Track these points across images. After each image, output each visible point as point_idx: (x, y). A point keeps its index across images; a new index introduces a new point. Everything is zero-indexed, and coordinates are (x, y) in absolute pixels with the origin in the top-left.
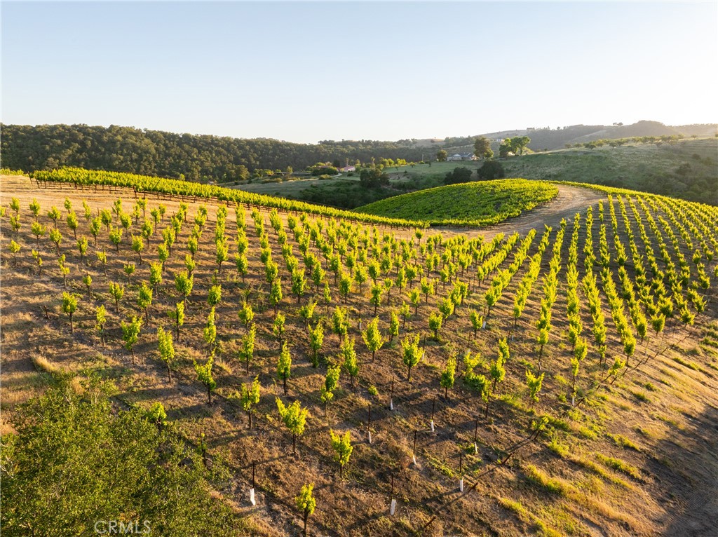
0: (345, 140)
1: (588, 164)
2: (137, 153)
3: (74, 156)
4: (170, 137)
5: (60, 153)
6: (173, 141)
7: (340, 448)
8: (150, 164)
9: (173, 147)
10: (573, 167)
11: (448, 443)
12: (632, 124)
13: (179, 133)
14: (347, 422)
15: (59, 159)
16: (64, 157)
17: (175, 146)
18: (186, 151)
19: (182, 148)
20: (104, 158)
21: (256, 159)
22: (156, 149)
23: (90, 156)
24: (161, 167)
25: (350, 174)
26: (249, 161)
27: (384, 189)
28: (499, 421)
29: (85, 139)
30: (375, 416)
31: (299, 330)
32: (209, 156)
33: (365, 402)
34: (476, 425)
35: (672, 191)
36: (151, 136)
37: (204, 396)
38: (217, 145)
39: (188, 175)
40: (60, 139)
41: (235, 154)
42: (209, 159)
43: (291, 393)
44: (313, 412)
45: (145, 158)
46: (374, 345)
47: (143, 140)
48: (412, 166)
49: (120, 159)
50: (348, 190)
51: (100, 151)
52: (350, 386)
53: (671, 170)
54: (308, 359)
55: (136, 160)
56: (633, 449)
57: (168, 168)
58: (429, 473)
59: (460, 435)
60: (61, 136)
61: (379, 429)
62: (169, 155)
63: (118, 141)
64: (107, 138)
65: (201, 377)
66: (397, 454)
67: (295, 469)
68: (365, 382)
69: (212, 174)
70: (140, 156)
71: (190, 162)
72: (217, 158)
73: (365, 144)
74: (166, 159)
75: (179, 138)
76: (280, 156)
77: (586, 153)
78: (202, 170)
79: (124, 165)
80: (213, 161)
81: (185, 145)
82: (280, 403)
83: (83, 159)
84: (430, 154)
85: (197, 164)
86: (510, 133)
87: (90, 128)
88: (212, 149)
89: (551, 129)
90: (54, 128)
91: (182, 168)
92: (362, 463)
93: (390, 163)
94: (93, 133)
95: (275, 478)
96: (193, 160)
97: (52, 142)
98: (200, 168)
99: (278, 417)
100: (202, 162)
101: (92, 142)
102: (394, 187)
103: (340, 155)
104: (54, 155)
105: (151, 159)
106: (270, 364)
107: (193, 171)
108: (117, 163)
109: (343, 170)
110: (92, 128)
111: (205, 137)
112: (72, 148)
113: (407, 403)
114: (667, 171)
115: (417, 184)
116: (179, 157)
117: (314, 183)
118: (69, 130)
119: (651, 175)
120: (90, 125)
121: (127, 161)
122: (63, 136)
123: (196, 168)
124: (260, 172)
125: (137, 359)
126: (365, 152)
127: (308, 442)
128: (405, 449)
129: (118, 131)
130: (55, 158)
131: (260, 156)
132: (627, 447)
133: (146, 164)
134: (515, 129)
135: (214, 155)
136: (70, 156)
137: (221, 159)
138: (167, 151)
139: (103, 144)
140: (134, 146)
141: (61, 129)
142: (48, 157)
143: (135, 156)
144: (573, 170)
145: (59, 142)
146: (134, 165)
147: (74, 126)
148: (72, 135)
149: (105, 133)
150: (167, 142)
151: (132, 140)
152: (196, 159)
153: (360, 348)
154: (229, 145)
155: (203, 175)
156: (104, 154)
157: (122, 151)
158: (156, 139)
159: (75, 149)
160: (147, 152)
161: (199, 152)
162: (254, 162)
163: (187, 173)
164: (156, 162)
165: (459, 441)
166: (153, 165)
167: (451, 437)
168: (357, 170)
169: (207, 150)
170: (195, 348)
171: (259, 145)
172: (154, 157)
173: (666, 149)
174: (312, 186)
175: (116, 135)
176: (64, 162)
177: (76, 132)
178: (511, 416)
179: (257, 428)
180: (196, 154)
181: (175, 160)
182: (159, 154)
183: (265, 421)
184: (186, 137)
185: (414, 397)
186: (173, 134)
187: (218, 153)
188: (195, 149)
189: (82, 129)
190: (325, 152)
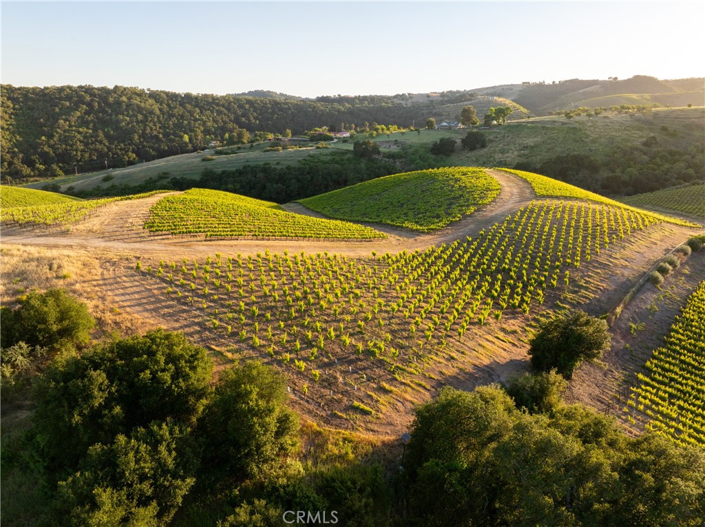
0: (342, 95)
1: (563, 136)
2: (142, 114)
3: (83, 118)
4: (173, 97)
5: (69, 115)
6: (176, 101)
7: (315, 375)
8: (155, 125)
9: (175, 108)
10: (549, 138)
11: (355, 375)
12: (626, 78)
13: (181, 93)
14: (319, 367)
15: (69, 121)
16: (73, 119)
17: (178, 106)
18: (188, 112)
19: (185, 108)
20: (111, 119)
21: (256, 118)
22: (160, 110)
23: (98, 118)
24: (165, 127)
25: (345, 141)
26: (249, 120)
27: (375, 159)
28: (378, 367)
29: (92, 100)
30: (330, 365)
31: (302, 330)
32: (210, 116)
33: (326, 360)
34: (368, 368)
35: (635, 163)
36: (155, 96)
37: (270, 358)
38: (218, 105)
39: (191, 136)
40: (68, 101)
41: (235, 113)
42: (211, 118)
43: (299, 357)
44: (307, 364)
45: (150, 119)
46: (331, 337)
47: (147, 100)
48: (403, 133)
49: (126, 120)
50: (342, 160)
51: (107, 112)
52: (321, 354)
53: (637, 143)
54: (305, 343)
55: (141, 121)
56: (433, 379)
57: (172, 129)
58: (345, 384)
59: (360, 372)
60: (69, 98)
61: (330, 370)
62: (173, 116)
63: (124, 102)
64: (112, 99)
65: (269, 352)
66: (335, 378)
67: (301, 382)
68: (327, 352)
69: (214, 134)
70: (145, 117)
71: (192, 122)
72: (218, 118)
73: (361, 100)
74: (170, 120)
75: (181, 96)
76: (279, 115)
77: (563, 124)
78: (204, 130)
79: (130, 126)
80: (215, 121)
81: (187, 105)
82: (296, 361)
83: (92, 121)
84: (424, 112)
85: (200, 124)
86: (505, 88)
87: (96, 89)
88: (213, 108)
89: (546, 83)
90: (62, 89)
91: (185, 128)
92: (323, 380)
93: (383, 129)
94: (99, 95)
95: (295, 384)
96: (196, 120)
97: (61, 104)
98: (202, 129)
99: (295, 365)
100: (204, 122)
101: (99, 103)
102: (384, 157)
103: (336, 113)
104: (64, 117)
105: (156, 120)
106: (291, 346)
107: (196, 131)
108: (124, 124)
109: (338, 135)
110: (98, 89)
111: (206, 96)
112: (80, 110)
113: (342, 360)
114: (635, 143)
115: (406, 153)
116: (182, 117)
117: (311, 152)
118: (76, 91)
119: (619, 148)
120: (96, 86)
121: (132, 122)
122: (71, 98)
123: (199, 128)
124: (260, 134)
125: (244, 345)
126: (361, 110)
127: (305, 374)
128: (338, 376)
129: (122, 92)
130: (65, 120)
131: (259, 115)
132: (431, 378)
133: (151, 124)
134: (510, 84)
135: (215, 114)
136: (79, 117)
137: (222, 119)
138: (170, 112)
139: (109, 105)
140: (138, 107)
141: (68, 90)
142: (58, 119)
143: (140, 117)
144: (549, 141)
145: (68, 104)
146: (139, 127)
147: (80, 87)
148: (80, 97)
149: (111, 94)
150: (170, 102)
151: (136, 101)
152: (199, 120)
153: (326, 339)
154: (230, 103)
155: (205, 135)
156: (111, 115)
157: (128, 113)
158: (159, 99)
159: (83, 111)
160: (151, 113)
161: (201, 112)
162: (254, 121)
163: (190, 133)
164: (161, 123)
165: (359, 374)
166: (158, 125)
167: (357, 373)
168: (352, 136)
169: (209, 109)
170: (263, 340)
171: (258, 104)
172: (158, 117)
173: (638, 120)
174: (309, 155)
175: (121, 96)
176: (73, 124)
177: (83, 93)
178: (384, 365)
179: (288, 369)
180: (198, 114)
181: (178, 120)
182: (163, 114)
183: (291, 367)
184: (188, 96)
185: (345, 358)
186: (175, 93)
187: (219, 113)
188: (197, 109)
189: (88, 90)
190: (322, 110)
